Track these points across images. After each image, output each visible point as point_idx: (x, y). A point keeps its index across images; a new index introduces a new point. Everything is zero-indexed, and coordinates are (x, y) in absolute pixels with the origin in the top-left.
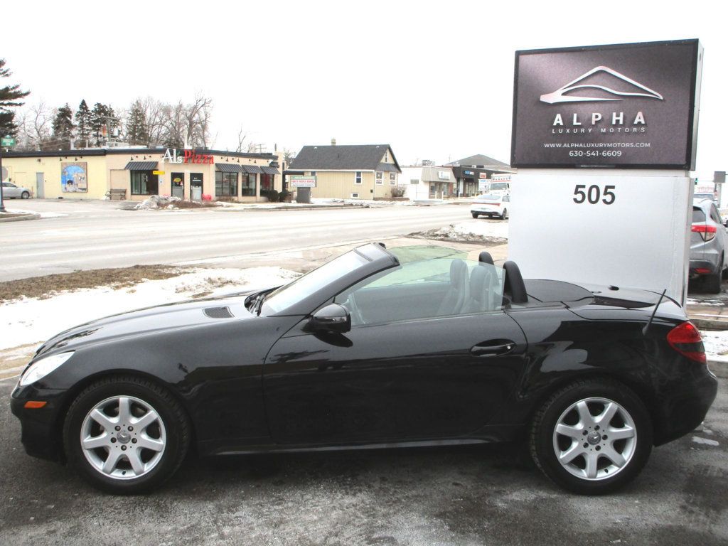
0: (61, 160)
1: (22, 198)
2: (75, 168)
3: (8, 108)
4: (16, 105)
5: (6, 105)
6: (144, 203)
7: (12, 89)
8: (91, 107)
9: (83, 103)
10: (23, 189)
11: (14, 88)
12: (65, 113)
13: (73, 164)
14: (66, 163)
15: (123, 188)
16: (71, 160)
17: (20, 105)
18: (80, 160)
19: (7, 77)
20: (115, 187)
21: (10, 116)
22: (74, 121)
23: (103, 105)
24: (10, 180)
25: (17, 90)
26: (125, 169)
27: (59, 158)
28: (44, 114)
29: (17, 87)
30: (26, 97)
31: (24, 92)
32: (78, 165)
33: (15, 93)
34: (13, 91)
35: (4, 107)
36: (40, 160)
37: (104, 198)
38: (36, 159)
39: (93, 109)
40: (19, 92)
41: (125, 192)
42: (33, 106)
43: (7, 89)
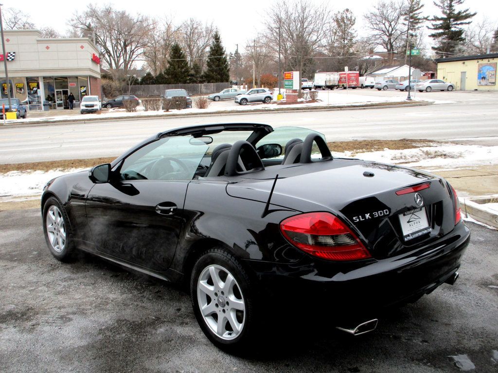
0: (478, 62)
1: (448, 90)
2: (488, 67)
3: (460, 26)
4: (466, 23)
5: (458, 24)
7: (463, 13)
10: (449, 84)
11: (465, 11)
13: (487, 65)
14: (481, 64)
16: (485, 61)
17: (469, 23)
18: (492, 61)
19: (461, 5)
21: (460, 32)
24: (444, 78)
25: (467, 12)
27: (476, 61)
28: (486, 28)
29: (467, 10)
30: (473, 17)
31: (472, 13)
32: (490, 65)
33: (466, 15)
35: (457, 26)
36: (464, 63)
38: (461, 63)
40: (468, 14)
42: (478, 23)
43: (459, 13)
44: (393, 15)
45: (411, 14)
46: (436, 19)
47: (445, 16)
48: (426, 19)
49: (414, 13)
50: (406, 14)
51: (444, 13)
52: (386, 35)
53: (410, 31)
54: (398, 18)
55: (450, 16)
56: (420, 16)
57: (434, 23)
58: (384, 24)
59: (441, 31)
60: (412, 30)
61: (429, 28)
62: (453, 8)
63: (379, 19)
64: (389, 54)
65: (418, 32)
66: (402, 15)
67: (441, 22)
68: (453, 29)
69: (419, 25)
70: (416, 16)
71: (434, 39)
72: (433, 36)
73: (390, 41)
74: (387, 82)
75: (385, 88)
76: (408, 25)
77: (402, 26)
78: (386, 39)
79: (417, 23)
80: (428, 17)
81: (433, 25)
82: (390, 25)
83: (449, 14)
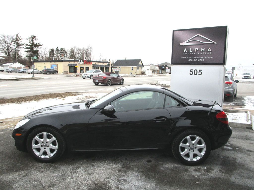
1: (40, 73)
2: (54, 65)
3: (37, 49)
4: (39, 48)
5: (36, 48)
6: (73, 75)
8: (59, 49)
9: (57, 48)
10: (40, 71)
11: (38, 43)
12: (52, 50)
13: (54, 64)
14: (52, 64)
15: (67, 71)
16: (53, 63)
17: (40, 48)
19: (36, 41)
20: (65, 71)
21: (37, 51)
22: (55, 53)
23: (63, 48)
24: (37, 68)
25: (39, 44)
26: (68, 65)
27: (50, 63)
28: (47, 51)
29: (39, 43)
31: (41, 45)
32: (55, 64)
33: (39, 45)
34: (38, 44)
35: (36, 49)
36: (45, 63)
37: (62, 73)
38: (44, 63)
39: (60, 49)
41: (68, 72)
42: (44, 49)
43: (37, 44)
44: (9, 41)
45: (17, 42)
46: (27, 45)
47: (31, 44)
48: (23, 44)
49: (18, 41)
50: (14, 41)
51: (30, 43)
52: (6, 49)
53: (17, 49)
54: (11, 42)
55: (33, 44)
56: (20, 43)
57: (26, 46)
58: (5, 44)
59: (29, 50)
60: (17, 48)
61: (24, 48)
62: (34, 42)
63: (3, 42)
64: (8, 57)
65: (20, 49)
66: (13, 41)
67: (29, 46)
68: (34, 50)
69: (21, 47)
70: (19, 43)
71: (27, 53)
72: (26, 51)
73: (8, 52)
74: (12, 69)
75: (11, 72)
76: (16, 46)
77: (13, 46)
78: (6, 51)
79: (20, 46)
80: (24, 44)
81: (26, 47)
82: (8, 45)
83: (32, 43)
